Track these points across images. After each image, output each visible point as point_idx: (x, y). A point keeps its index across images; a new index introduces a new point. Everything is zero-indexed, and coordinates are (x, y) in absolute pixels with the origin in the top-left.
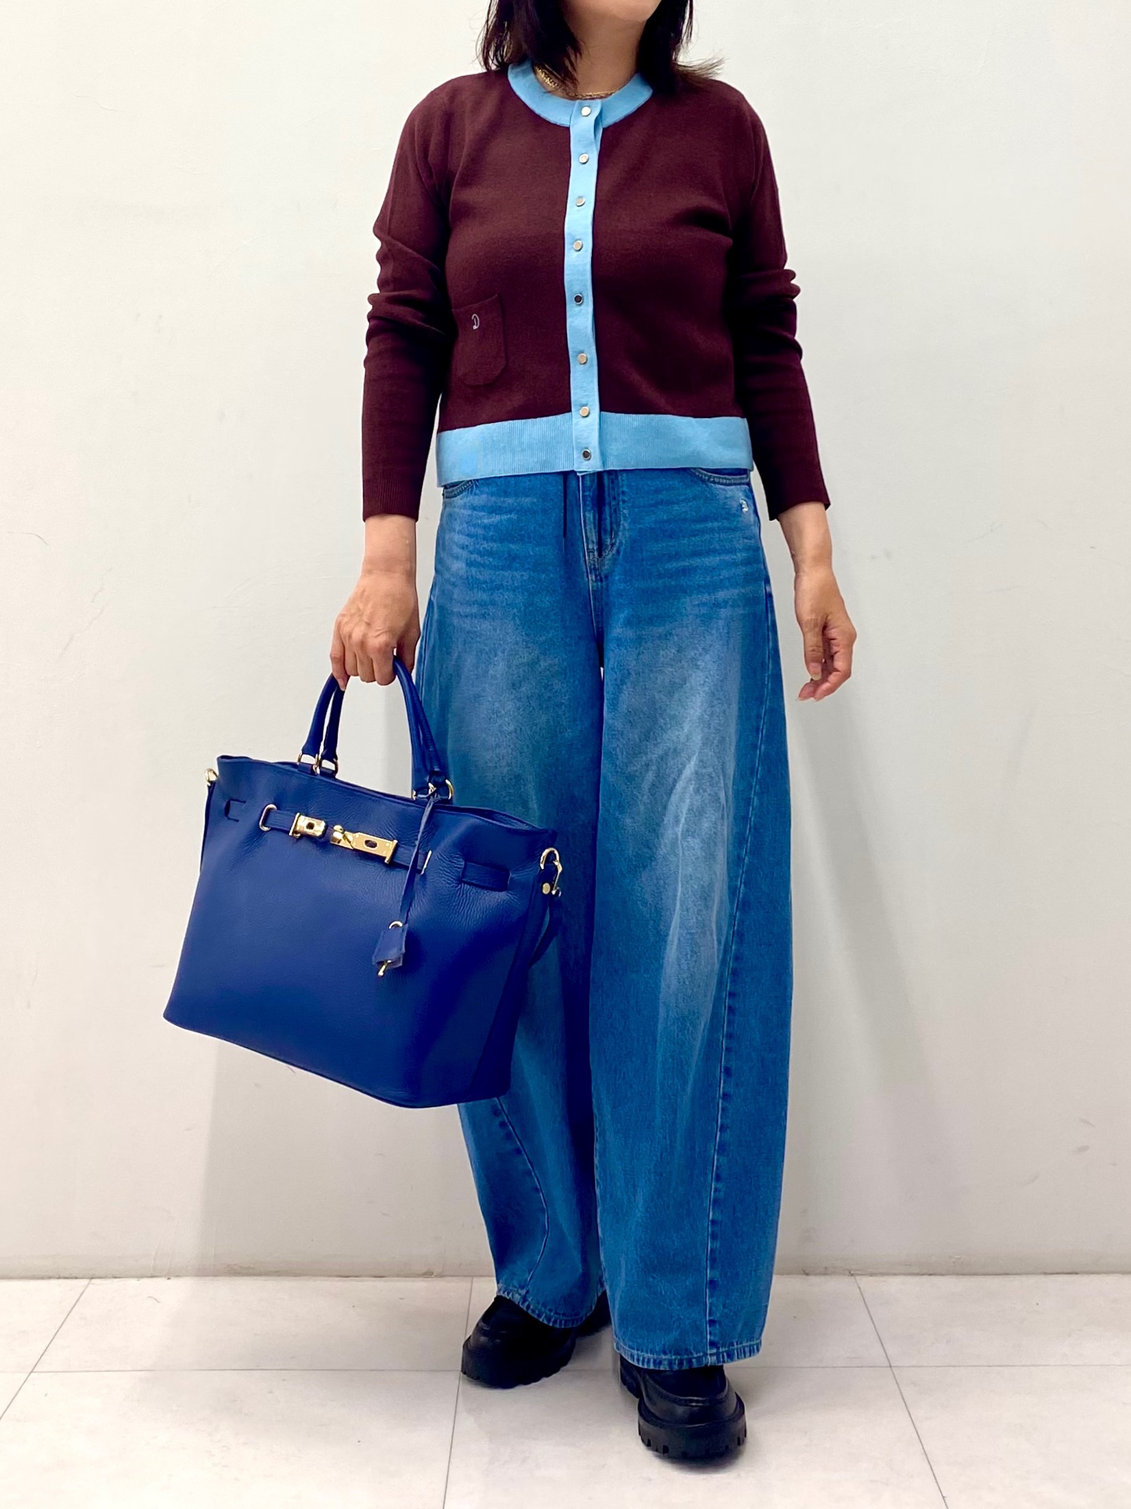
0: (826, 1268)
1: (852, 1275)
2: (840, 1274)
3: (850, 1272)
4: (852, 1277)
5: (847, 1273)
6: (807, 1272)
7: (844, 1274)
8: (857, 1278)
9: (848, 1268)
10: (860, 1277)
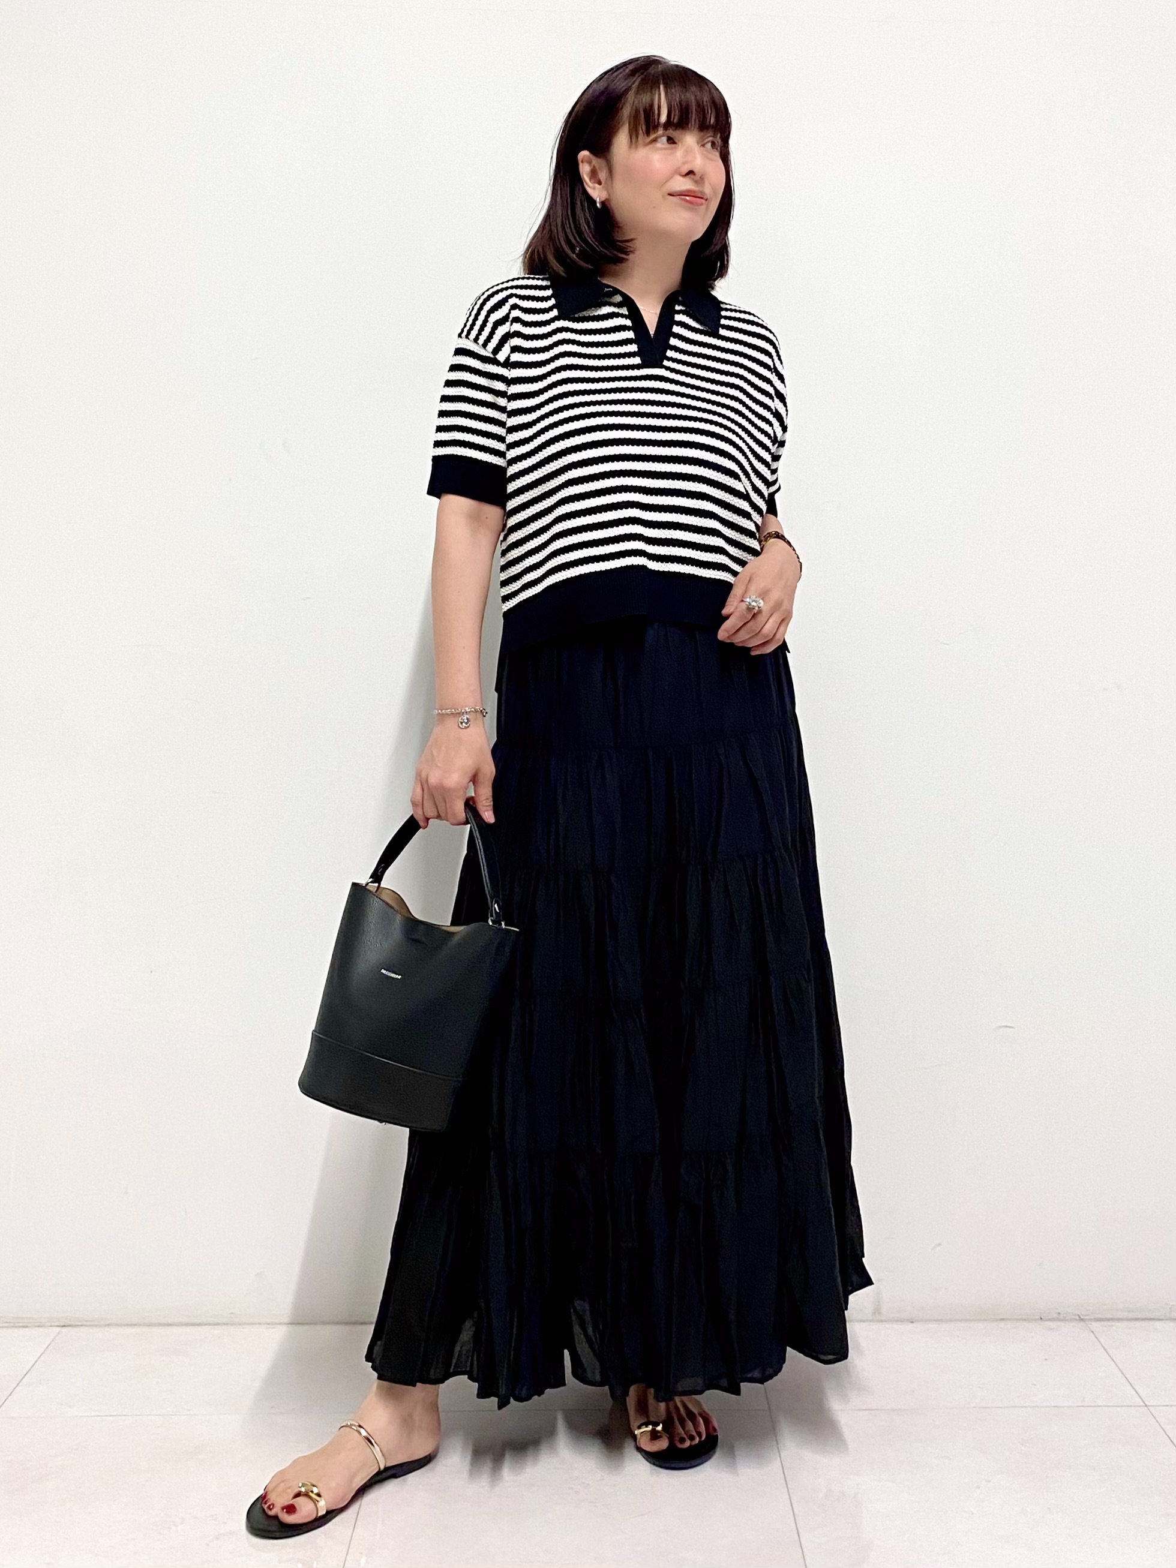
0: (1059, 1313)
1: (1082, 1320)
2: (1072, 1320)
3: (1080, 1317)
4: (1082, 1323)
5: (1077, 1318)
6: (1042, 1317)
7: (1076, 1320)
8: (1088, 1323)
9: (1079, 1313)
10: (1090, 1323)
